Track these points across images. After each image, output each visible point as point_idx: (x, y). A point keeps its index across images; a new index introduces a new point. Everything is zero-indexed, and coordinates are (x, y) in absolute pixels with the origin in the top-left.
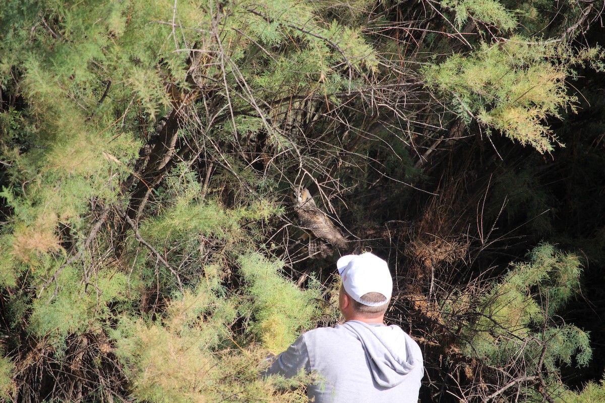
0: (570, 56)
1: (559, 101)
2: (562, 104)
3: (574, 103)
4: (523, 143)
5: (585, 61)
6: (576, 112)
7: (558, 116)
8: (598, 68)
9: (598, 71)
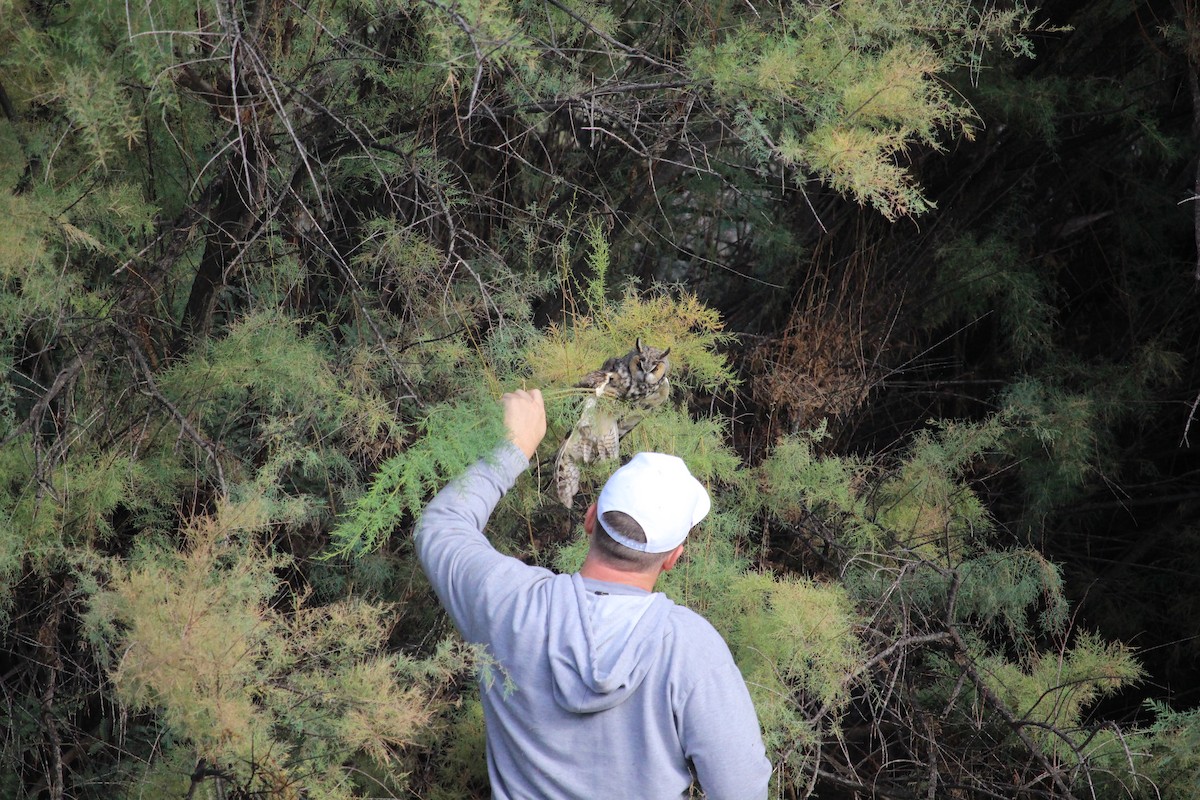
0: (963, 26)
1: (939, 116)
2: (943, 123)
3: (966, 120)
4: (861, 199)
5: (992, 36)
6: (972, 137)
7: (936, 146)
8: (1018, 49)
9: (1017, 55)
